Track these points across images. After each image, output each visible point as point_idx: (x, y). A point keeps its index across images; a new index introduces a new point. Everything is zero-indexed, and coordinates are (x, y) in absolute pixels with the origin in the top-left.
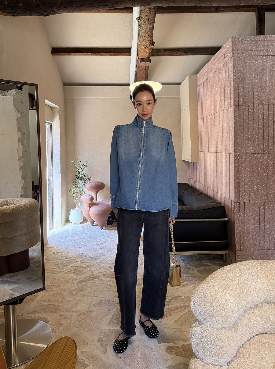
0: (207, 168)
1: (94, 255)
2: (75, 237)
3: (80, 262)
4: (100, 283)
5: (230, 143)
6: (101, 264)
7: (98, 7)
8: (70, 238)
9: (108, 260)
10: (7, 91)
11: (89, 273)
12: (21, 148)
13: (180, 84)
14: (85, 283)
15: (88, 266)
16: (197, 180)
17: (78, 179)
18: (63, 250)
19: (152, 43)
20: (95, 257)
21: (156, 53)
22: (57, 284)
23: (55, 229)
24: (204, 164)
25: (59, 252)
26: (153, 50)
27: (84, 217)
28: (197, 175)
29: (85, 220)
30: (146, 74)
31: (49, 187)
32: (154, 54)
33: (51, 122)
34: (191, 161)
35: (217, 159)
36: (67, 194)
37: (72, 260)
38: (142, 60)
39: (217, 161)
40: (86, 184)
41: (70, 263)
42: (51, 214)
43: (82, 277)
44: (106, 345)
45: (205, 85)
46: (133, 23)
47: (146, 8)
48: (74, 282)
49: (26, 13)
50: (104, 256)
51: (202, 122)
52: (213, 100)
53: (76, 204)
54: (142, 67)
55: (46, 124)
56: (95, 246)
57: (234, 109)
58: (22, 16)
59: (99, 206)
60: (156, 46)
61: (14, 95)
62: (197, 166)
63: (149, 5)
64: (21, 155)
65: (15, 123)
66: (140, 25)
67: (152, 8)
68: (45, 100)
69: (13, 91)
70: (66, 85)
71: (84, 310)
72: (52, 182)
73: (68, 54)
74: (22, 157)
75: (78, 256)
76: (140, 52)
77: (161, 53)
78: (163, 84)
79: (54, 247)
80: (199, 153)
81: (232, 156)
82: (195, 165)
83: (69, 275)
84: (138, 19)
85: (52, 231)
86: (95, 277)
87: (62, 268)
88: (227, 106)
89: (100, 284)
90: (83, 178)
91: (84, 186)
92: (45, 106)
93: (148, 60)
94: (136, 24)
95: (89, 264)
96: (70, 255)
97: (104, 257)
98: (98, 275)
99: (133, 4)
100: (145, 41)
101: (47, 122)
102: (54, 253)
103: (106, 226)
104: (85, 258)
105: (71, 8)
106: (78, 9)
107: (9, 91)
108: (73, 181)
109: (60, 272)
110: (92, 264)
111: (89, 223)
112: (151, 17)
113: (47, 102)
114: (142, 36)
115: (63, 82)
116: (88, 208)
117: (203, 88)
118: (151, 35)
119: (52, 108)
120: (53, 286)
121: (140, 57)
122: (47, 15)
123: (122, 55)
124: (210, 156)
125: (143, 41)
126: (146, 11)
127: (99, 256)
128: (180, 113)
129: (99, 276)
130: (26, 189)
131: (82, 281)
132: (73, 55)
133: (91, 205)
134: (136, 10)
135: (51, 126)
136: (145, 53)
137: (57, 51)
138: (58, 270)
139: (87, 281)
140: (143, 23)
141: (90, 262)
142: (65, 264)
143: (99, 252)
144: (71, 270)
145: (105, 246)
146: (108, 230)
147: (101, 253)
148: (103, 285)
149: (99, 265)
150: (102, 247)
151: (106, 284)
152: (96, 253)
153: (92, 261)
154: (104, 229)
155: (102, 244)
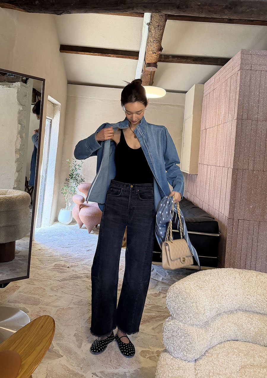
0: (205, 181)
1: (79, 256)
2: (62, 237)
3: (65, 261)
4: (82, 283)
5: (230, 157)
6: (85, 265)
7: (111, 10)
8: (56, 237)
10: (12, 83)
11: (72, 273)
12: (19, 141)
13: (185, 92)
14: (68, 281)
15: (72, 266)
16: (194, 193)
17: (71, 178)
18: (48, 248)
19: (161, 49)
20: (79, 258)
21: (163, 59)
22: (39, 279)
23: (42, 227)
24: (202, 177)
25: (44, 249)
26: (161, 56)
27: (73, 219)
28: (194, 188)
29: (74, 222)
30: (152, 79)
31: (42, 183)
32: (162, 59)
33: (51, 119)
34: (188, 173)
35: (216, 173)
36: (58, 193)
37: (57, 258)
38: (149, 65)
39: (215, 175)
40: (78, 185)
41: (55, 261)
42: (41, 210)
43: (65, 275)
44: (82, 340)
45: (211, 96)
46: (143, 28)
47: (157, 16)
48: (56, 279)
49: (42, 10)
51: (204, 134)
52: (217, 112)
53: (66, 204)
54: (148, 71)
55: (47, 120)
56: (81, 248)
57: (237, 122)
58: (37, 12)
59: (89, 208)
60: (164, 52)
61: (19, 87)
62: (195, 179)
63: (160, 12)
64: (19, 148)
65: (16, 116)
66: (150, 30)
67: (163, 15)
68: (49, 96)
69: (18, 84)
70: (70, 83)
71: (64, 306)
72: (45, 179)
73: (76, 52)
74: (19, 150)
75: (62, 255)
76: (148, 57)
77: (169, 60)
78: (167, 91)
79: (40, 244)
80: (198, 165)
81: (231, 171)
82: (193, 177)
83: (52, 272)
84: (149, 24)
85: (40, 228)
86: (78, 277)
87: (46, 265)
88: (230, 119)
89: (82, 285)
90: (76, 179)
91: (77, 186)
92: (48, 101)
93: (155, 65)
94: (146, 28)
95: (73, 264)
96: (55, 254)
97: (89, 260)
98: (81, 275)
99: (144, 10)
100: (153, 46)
101: (47, 118)
102: (40, 250)
103: (94, 230)
104: (69, 258)
105: (84, 9)
106: (91, 11)
107: (14, 83)
108: (66, 180)
109: (44, 268)
111: (77, 225)
112: (161, 24)
113: (50, 98)
114: (151, 41)
115: (67, 79)
116: (78, 209)
117: (208, 99)
118: (160, 40)
119: (54, 105)
120: (35, 280)
121: (147, 62)
122: (61, 14)
123: (130, 58)
124: (209, 169)
125: (151, 46)
126: (157, 18)
127: (84, 258)
128: (183, 122)
129: (82, 277)
130: (20, 183)
131: (64, 280)
132: (80, 54)
133: (82, 206)
134: (147, 16)
135: (51, 122)
136: (152, 58)
137: (65, 48)
138: (41, 266)
139: (69, 280)
140: (153, 29)
141: (74, 262)
142: (49, 261)
143: (84, 254)
144: (54, 268)
145: (91, 249)
146: (96, 234)
147: (86, 255)
148: (85, 286)
149: (83, 266)
150: (88, 250)
151: (88, 285)
152: (81, 254)
153: (77, 261)
154: (92, 232)
155: (88, 246)
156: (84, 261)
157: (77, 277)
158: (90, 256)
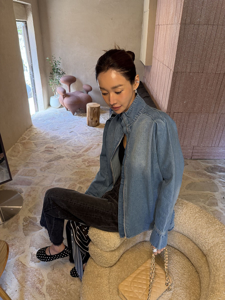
1: (64, 138)
2: (53, 121)
3: (53, 143)
4: (63, 162)
8: (49, 121)
11: (57, 154)
14: (53, 162)
15: (57, 148)
18: (43, 131)
20: (64, 140)
22: (33, 162)
23: (40, 112)
25: (40, 133)
28: (149, 76)
31: (31, 79)
34: (145, 64)
37: (47, 141)
41: (45, 144)
43: (52, 156)
48: (45, 160)
53: (54, 93)
56: (66, 130)
62: (150, 69)
71: (48, 184)
75: (52, 138)
79: (37, 128)
82: (149, 67)
83: (43, 155)
85: (37, 113)
87: (39, 148)
95: (59, 146)
96: (47, 137)
97: (71, 140)
98: (63, 155)
102: (36, 134)
103: (77, 112)
104: (57, 140)
108: (50, 74)
109: (37, 151)
110: (61, 146)
116: (63, 98)
120: (30, 163)
127: (67, 140)
129: (64, 157)
131: (51, 161)
138: (36, 149)
139: (54, 160)
141: (60, 144)
142: (42, 145)
143: (68, 136)
144: (45, 150)
145: (73, 131)
146: (78, 115)
147: (69, 136)
148: (65, 165)
149: (66, 147)
150: (70, 132)
151: (67, 164)
152: (65, 136)
153: (62, 143)
154: (75, 114)
155: (71, 128)
156: (66, 142)
157: (60, 158)
158: (72, 137)
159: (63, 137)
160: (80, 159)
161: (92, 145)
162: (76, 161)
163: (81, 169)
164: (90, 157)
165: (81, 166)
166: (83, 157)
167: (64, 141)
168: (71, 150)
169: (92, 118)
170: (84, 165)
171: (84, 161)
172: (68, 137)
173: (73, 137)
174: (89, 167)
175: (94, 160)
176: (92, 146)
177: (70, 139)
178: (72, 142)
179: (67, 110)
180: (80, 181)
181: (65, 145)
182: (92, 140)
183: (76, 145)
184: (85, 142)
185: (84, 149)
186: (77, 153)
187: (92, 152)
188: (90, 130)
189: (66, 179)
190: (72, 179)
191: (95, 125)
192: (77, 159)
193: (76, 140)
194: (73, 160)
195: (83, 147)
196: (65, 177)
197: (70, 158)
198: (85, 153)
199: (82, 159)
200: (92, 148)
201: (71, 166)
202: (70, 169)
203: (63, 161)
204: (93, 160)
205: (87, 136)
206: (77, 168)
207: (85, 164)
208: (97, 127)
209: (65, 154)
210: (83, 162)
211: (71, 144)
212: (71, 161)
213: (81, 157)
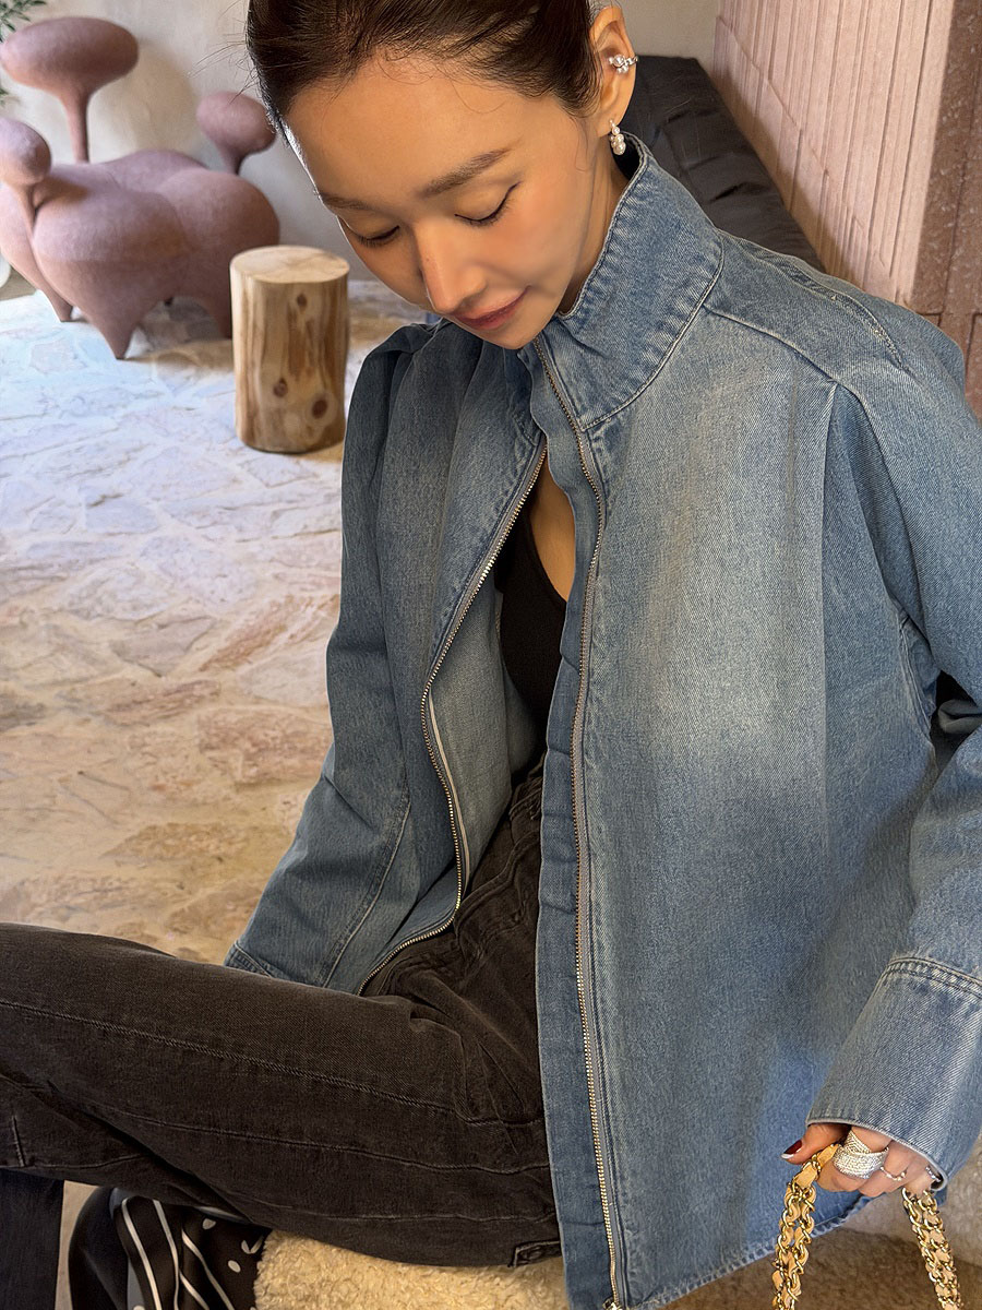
9: (113, 595)
50: (97, 561)
145: (121, 490)
146: (165, 359)
147: (81, 539)
148: (55, 777)
149: (56, 627)
150: (98, 498)
151: (74, 772)
152: (53, 537)
153: (22, 594)
154: (136, 347)
155: (100, 470)
156: (62, 585)
158: (108, 540)
159: (34, 547)
160: (186, 727)
161: (279, 605)
162: (144, 745)
163: (194, 804)
164: (263, 708)
165: (188, 785)
166: (206, 711)
167: (43, 575)
168: (105, 652)
169: (282, 381)
170: (217, 773)
171: (217, 740)
172: (77, 544)
173: (122, 546)
174: (263, 791)
175: (305, 734)
176: (283, 613)
177: (97, 555)
178: (110, 586)
179: (66, 311)
180: (185, 906)
181: (49, 613)
182: (279, 569)
183: (149, 607)
184: (221, 584)
185: (217, 643)
186: (159, 676)
187: (286, 666)
188: (267, 485)
189: (65, 894)
190: (119, 889)
191: (310, 442)
192: (161, 728)
193: (149, 567)
194: (126, 737)
195: (203, 626)
196: (57, 880)
197: (95, 722)
198: (227, 678)
199: (201, 724)
200: (282, 628)
201: (103, 782)
202: (101, 813)
203: (39, 742)
204: (296, 734)
205: (240, 530)
206: (156, 797)
207: (223, 767)
208: (326, 459)
209: (56, 690)
210: (212, 748)
211: (99, 601)
212: (103, 742)
213: (191, 706)
